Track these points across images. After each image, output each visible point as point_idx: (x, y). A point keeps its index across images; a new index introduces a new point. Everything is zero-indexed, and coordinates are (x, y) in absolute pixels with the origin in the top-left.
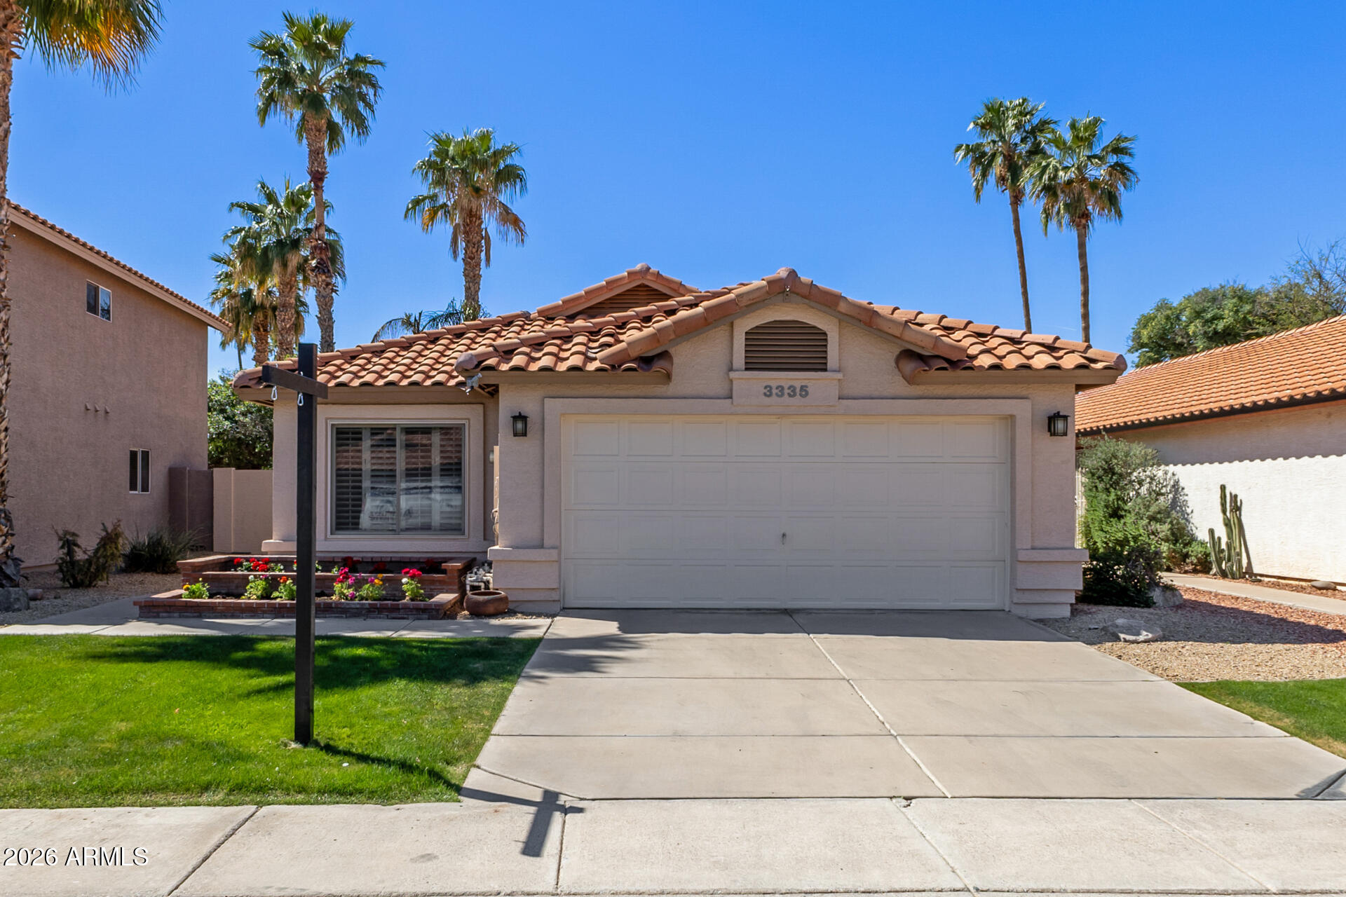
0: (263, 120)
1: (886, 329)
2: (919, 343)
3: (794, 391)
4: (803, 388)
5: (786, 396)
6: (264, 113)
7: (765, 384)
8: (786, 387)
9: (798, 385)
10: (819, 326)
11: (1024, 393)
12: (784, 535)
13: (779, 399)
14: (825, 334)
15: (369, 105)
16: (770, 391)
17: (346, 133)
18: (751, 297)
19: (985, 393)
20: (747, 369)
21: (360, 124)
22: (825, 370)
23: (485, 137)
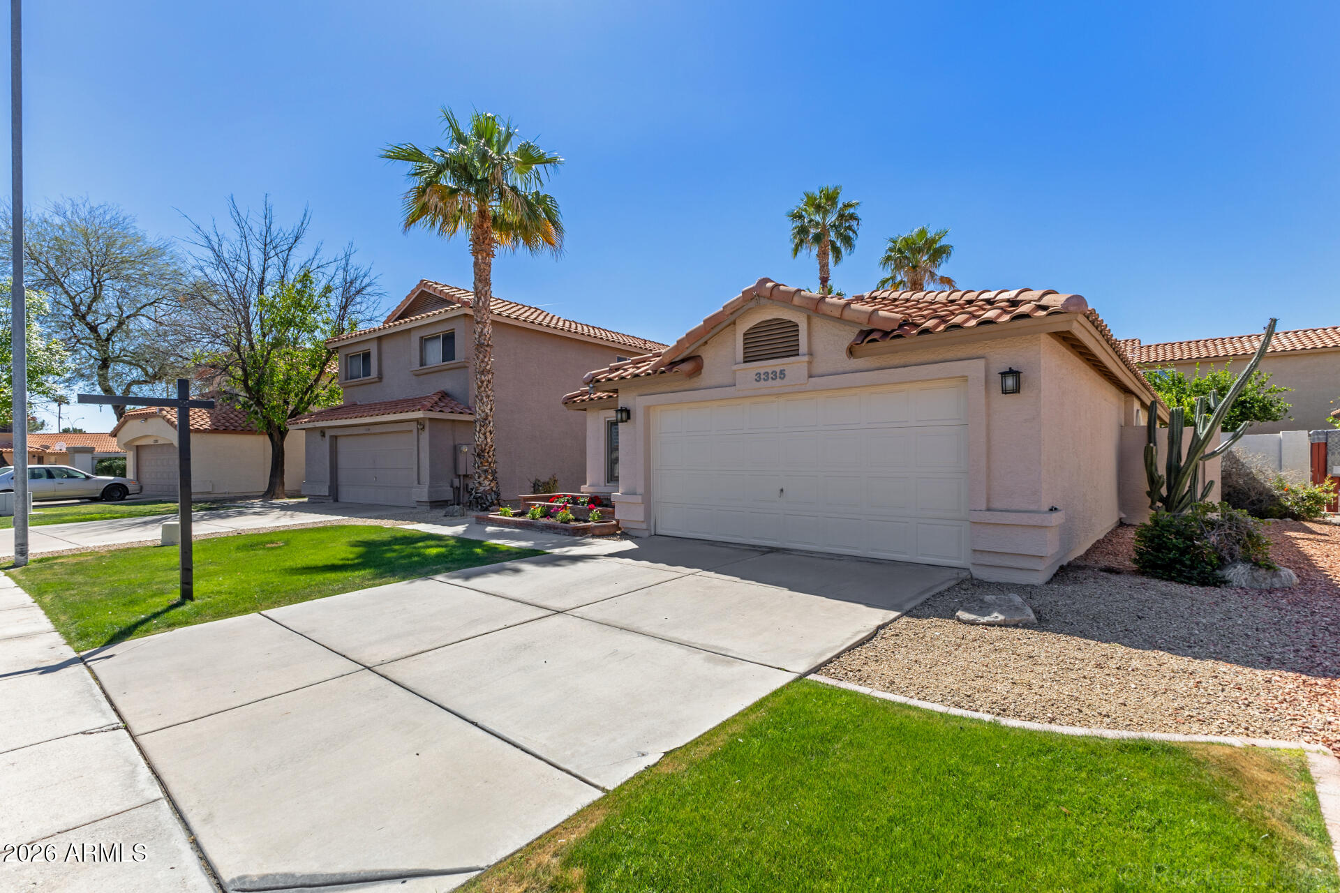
0: (796, 254)
1: (829, 313)
2: (857, 320)
3: (776, 375)
4: (782, 372)
5: (770, 380)
6: (796, 250)
7: (757, 371)
8: (770, 373)
9: (778, 370)
10: (793, 320)
11: (980, 353)
12: (782, 490)
13: (765, 383)
14: (797, 325)
15: (854, 232)
16: (760, 377)
17: (843, 250)
18: (732, 306)
19: (940, 357)
20: (745, 362)
21: (848, 241)
22: (798, 355)
23: (923, 232)
